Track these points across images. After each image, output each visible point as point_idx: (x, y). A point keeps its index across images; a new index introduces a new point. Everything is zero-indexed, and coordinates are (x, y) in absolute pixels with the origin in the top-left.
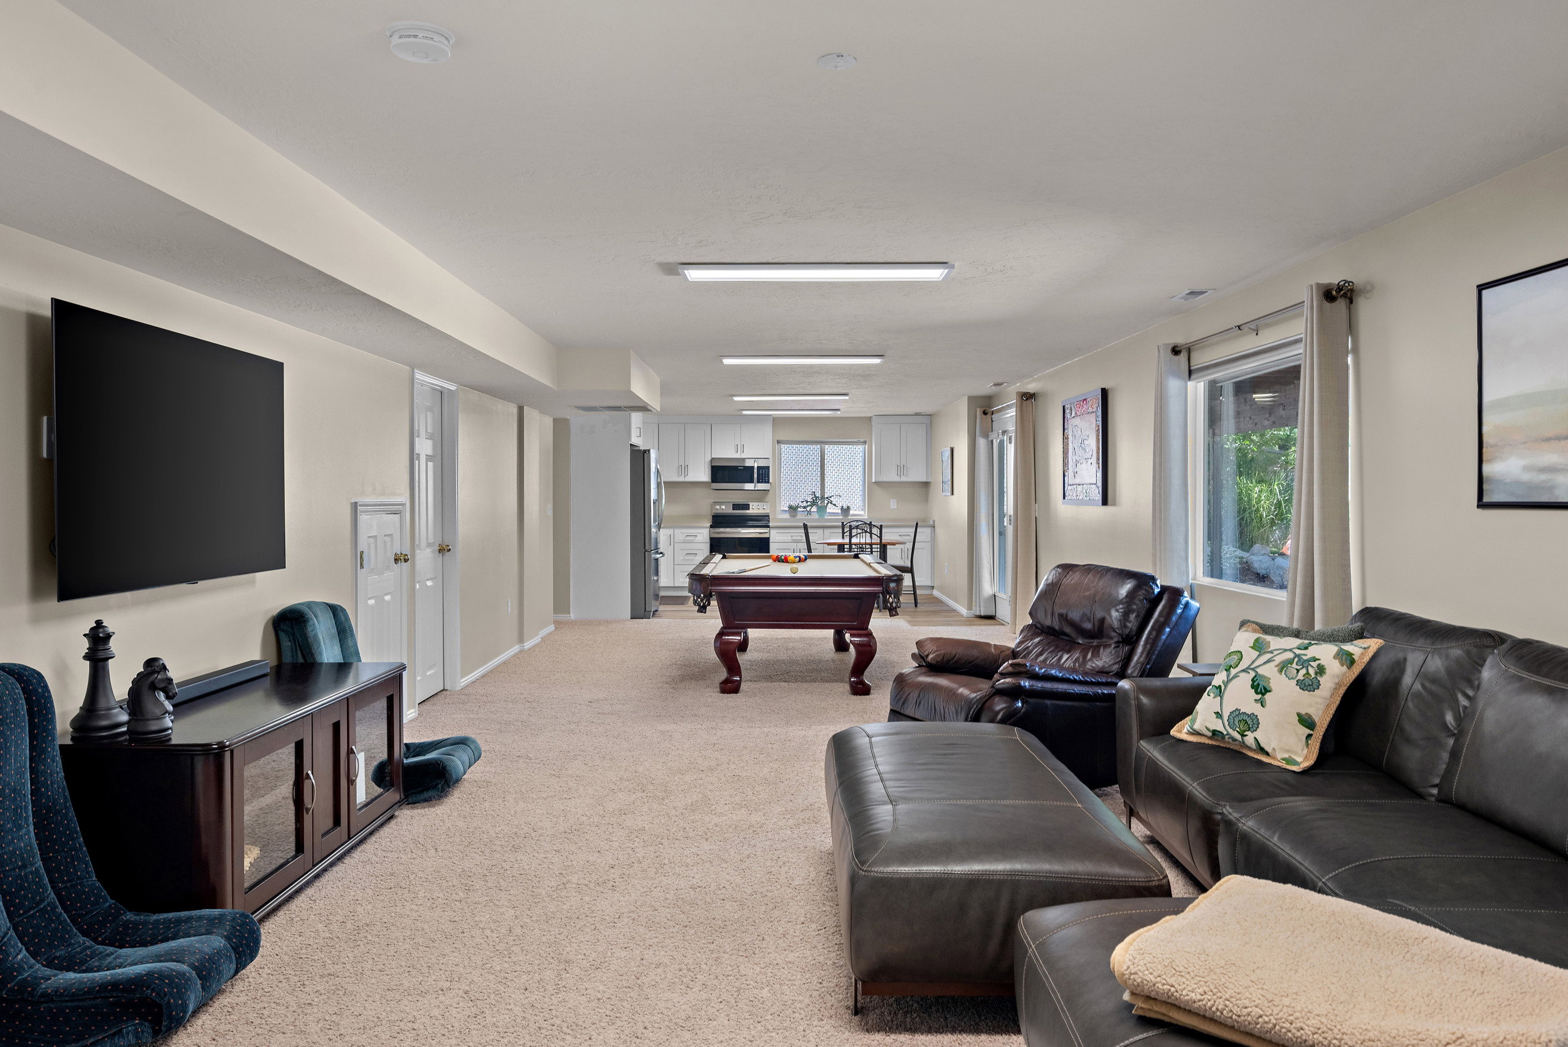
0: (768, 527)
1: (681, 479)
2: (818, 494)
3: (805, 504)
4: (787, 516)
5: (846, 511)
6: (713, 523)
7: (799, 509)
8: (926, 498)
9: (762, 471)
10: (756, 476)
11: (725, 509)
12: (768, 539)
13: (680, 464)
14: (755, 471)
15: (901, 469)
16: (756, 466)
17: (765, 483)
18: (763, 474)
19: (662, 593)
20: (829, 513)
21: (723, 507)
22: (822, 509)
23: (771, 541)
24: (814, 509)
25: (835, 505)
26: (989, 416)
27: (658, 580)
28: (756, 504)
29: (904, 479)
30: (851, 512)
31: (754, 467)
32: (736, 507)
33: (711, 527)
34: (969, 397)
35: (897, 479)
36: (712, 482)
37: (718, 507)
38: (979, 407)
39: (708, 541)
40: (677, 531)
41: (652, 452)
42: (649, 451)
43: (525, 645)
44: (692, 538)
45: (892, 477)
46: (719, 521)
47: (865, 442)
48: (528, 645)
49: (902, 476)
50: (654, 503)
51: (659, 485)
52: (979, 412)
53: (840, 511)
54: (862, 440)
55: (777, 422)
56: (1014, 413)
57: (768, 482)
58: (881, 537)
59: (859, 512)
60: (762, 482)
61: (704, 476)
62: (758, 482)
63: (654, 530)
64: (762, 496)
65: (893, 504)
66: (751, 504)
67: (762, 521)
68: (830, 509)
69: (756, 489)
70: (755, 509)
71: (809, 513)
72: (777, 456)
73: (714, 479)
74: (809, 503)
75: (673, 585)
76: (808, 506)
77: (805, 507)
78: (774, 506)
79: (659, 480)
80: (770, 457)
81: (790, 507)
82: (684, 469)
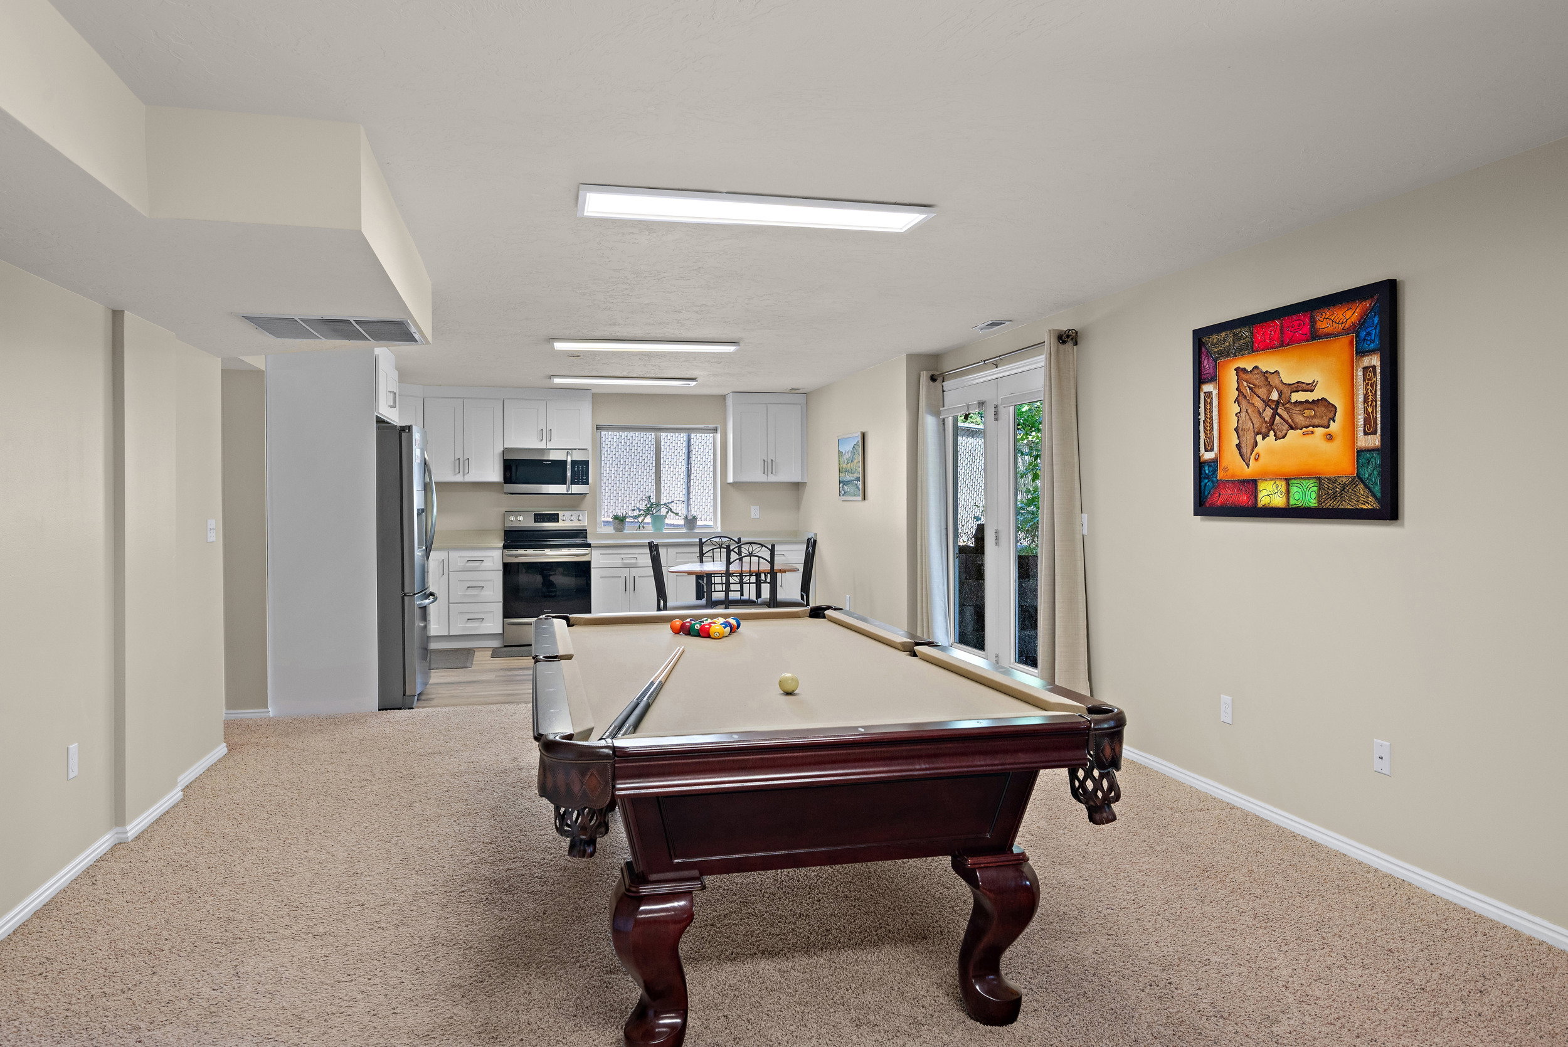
0: (589, 546)
1: (459, 478)
2: (653, 500)
3: (636, 513)
4: (610, 530)
5: (691, 522)
6: (505, 540)
7: (627, 520)
8: (798, 504)
9: (578, 467)
10: (569, 474)
11: (525, 522)
12: (588, 563)
13: (457, 457)
14: (569, 467)
15: (769, 466)
16: (569, 460)
17: (583, 483)
18: (581, 472)
19: (433, 646)
20: (668, 525)
21: (521, 518)
22: (658, 520)
23: (593, 565)
24: (648, 519)
25: (677, 514)
26: (938, 383)
27: (425, 627)
28: (567, 514)
29: (772, 478)
30: (699, 523)
31: (565, 462)
32: (539, 518)
33: (505, 547)
34: (908, 356)
35: (762, 478)
36: (505, 483)
37: (513, 518)
38: (926, 370)
39: (501, 567)
40: (454, 555)
41: (414, 429)
42: (410, 428)
43: (128, 828)
44: (477, 564)
45: (758, 477)
46: (514, 538)
47: (715, 430)
48: (133, 828)
49: (770, 474)
50: (419, 514)
51: (426, 487)
52: (924, 377)
53: (682, 522)
54: (711, 426)
55: (599, 399)
56: (1043, 364)
57: (587, 483)
58: (772, 562)
59: (710, 521)
60: (578, 483)
61: (494, 474)
62: (573, 483)
63: (418, 553)
64: (574, 503)
65: (755, 512)
66: (561, 514)
67: (577, 536)
68: (670, 520)
69: (570, 492)
70: (566, 521)
71: (641, 525)
72: (597, 444)
73: (509, 478)
74: (642, 512)
75: (447, 634)
76: (640, 515)
77: (636, 517)
78: (594, 514)
79: (428, 480)
80: (589, 447)
81: (616, 518)
82: (463, 464)
